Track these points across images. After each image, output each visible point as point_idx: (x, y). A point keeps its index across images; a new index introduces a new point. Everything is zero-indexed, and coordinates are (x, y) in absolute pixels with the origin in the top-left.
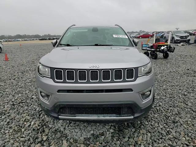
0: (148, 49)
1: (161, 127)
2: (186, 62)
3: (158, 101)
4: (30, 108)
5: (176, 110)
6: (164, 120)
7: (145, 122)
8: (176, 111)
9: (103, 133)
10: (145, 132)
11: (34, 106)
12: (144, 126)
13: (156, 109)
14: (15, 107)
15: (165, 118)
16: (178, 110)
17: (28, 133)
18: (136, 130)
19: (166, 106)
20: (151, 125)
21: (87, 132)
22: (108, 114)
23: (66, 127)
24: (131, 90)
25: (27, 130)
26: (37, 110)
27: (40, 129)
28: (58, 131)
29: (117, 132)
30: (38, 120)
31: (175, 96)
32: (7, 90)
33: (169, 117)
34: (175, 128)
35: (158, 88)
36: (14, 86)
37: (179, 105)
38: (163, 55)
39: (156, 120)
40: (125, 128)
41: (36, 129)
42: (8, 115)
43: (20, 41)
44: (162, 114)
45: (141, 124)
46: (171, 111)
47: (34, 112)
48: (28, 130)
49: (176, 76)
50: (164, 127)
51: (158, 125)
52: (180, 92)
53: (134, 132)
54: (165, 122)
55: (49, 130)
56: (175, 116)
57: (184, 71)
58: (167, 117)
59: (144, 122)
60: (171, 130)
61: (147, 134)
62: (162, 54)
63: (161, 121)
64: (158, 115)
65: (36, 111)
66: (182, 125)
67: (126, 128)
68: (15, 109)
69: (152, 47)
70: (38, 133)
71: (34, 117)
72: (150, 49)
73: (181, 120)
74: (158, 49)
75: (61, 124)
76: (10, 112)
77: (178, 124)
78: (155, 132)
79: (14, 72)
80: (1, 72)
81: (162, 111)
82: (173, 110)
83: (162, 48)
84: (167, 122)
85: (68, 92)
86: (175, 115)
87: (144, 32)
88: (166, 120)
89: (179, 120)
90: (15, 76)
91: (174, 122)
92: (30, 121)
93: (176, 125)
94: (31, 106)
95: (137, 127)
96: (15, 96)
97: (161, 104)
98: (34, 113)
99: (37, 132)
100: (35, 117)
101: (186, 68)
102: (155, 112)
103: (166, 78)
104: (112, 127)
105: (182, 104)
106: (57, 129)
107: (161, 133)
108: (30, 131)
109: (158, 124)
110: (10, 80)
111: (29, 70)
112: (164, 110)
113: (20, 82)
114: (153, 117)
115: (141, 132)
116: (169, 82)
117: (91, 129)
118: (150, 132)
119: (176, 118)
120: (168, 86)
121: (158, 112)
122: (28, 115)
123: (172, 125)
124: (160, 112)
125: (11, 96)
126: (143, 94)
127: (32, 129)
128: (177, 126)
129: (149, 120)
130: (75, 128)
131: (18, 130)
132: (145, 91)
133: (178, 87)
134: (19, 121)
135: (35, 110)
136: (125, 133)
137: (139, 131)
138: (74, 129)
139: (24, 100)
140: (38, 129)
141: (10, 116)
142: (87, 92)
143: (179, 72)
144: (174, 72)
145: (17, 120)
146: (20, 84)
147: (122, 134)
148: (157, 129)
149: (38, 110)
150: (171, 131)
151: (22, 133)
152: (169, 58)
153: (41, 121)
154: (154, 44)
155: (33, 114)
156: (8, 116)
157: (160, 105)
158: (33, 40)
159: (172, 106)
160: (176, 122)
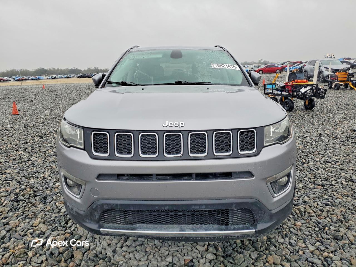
0: (276, 92)
1: (312, 248)
2: (348, 116)
3: (300, 192)
4: (49, 208)
5: (338, 211)
6: (317, 233)
7: (277, 237)
8: (339, 214)
9: (192, 261)
10: (278, 259)
11: (57, 204)
12: (275, 246)
13: (299, 209)
14: (19, 206)
15: (317, 229)
16: (342, 211)
17: (39, 262)
18: (260, 256)
19: (318, 204)
20: (290, 244)
21: (159, 259)
22: (201, 224)
23: (118, 249)
24: (250, 174)
25: (38, 255)
26: (61, 211)
27: (64, 251)
28: (100, 256)
29: (222, 259)
30: (63, 232)
31: (333, 183)
32: (7, 171)
33: (325, 226)
34: (339, 251)
35: (300, 167)
36: (24, 164)
37: (343, 202)
38: (305, 103)
39: (300, 233)
40: (237, 251)
41: (57, 252)
42: (3, 223)
43: (43, 79)
44: (311, 219)
45: (269, 243)
46: (329, 214)
47: (57, 215)
48: (41, 255)
49: (331, 144)
50: (317, 249)
51: (304, 245)
52: (343, 174)
53: (257, 260)
54: (318, 237)
55: (84, 254)
56: (337, 225)
57: (345, 134)
58: (321, 227)
59: (275, 237)
60: (331, 255)
61: (283, 263)
62: (303, 102)
63: (311, 235)
64: (303, 222)
65: (61, 214)
66: (352, 244)
67: (239, 250)
68: (18, 210)
69: (283, 89)
70: (60, 261)
71: (54, 226)
72: (280, 93)
73: (349, 234)
74: (295, 93)
75: (108, 241)
76: (8, 215)
77: (344, 242)
78: (300, 259)
79: (27, 136)
80: (2, 136)
81: (309, 213)
82: (332, 213)
83: (303, 90)
84: (322, 237)
85: (119, 179)
86: (336, 223)
87: (265, 62)
88: (320, 234)
89: (346, 234)
90: (27, 143)
91: (336, 239)
92: (46, 235)
93: (340, 243)
94: (52, 203)
95: (262, 249)
96: (22, 183)
97: (307, 199)
98: (56, 217)
99: (58, 259)
100: (56, 227)
101: (350, 128)
102: (296, 216)
103: (312, 146)
104: (211, 249)
105: (349, 199)
106: (98, 254)
107: (312, 263)
108: (44, 258)
109: (304, 243)
110: (17, 151)
111: (54, 132)
112: (315, 212)
113: (35, 155)
114: (293, 226)
115: (271, 259)
116: (319, 154)
117: (167, 252)
118: (288, 261)
119: (340, 229)
120: (319, 163)
121: (302, 216)
122: (44, 223)
123: (334, 245)
124: (306, 216)
125: (14, 182)
126: (274, 183)
127: (48, 253)
128: (343, 247)
129: (285, 233)
130: (136, 250)
131: (21, 254)
132: (278, 176)
133: (337, 164)
134: (25, 235)
135: (58, 212)
136: (236, 261)
137: (267, 257)
138: (132, 252)
139: (39, 190)
140: (60, 253)
141: (8, 223)
142: (158, 180)
143: (336, 134)
144: (327, 134)
145: (20, 232)
146: (36, 159)
147: (231, 263)
148: (304, 253)
149: (65, 212)
150: (331, 258)
151: (28, 261)
152: (315, 109)
153: (67, 235)
154: (287, 83)
155: (54, 221)
156: (5, 225)
157: (305, 202)
158: (68, 77)
159: (329, 203)
160: (340, 237)
